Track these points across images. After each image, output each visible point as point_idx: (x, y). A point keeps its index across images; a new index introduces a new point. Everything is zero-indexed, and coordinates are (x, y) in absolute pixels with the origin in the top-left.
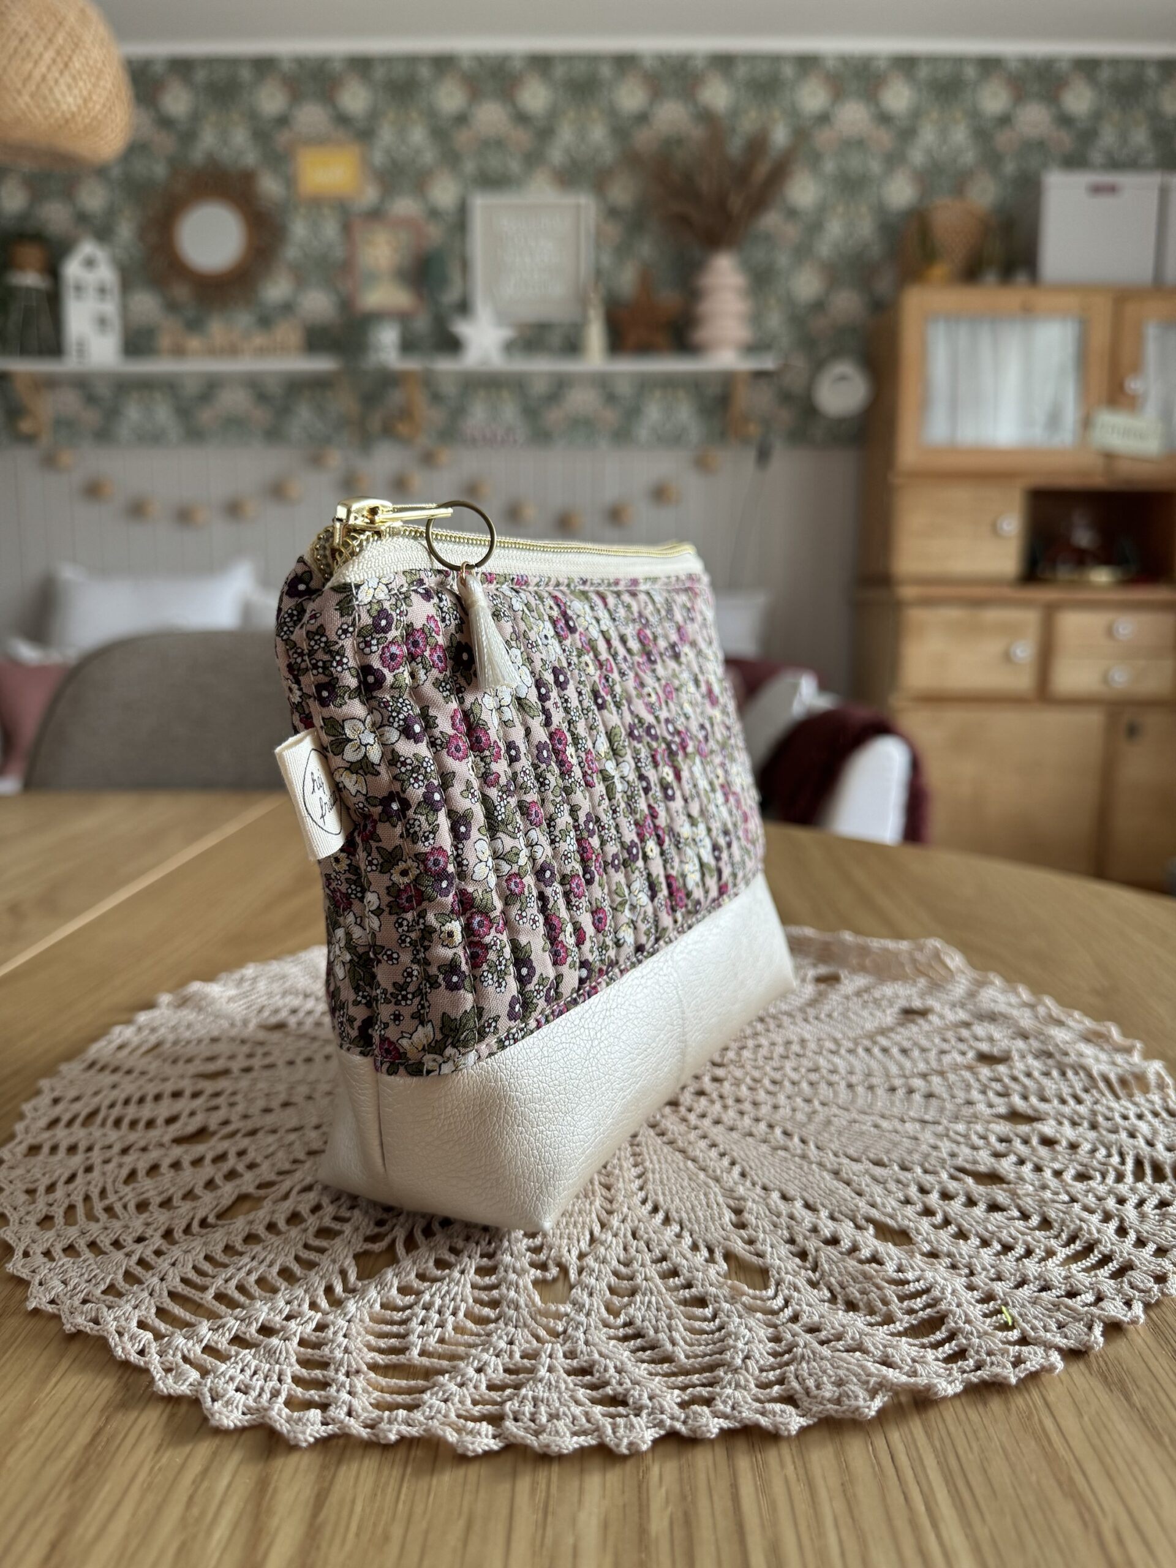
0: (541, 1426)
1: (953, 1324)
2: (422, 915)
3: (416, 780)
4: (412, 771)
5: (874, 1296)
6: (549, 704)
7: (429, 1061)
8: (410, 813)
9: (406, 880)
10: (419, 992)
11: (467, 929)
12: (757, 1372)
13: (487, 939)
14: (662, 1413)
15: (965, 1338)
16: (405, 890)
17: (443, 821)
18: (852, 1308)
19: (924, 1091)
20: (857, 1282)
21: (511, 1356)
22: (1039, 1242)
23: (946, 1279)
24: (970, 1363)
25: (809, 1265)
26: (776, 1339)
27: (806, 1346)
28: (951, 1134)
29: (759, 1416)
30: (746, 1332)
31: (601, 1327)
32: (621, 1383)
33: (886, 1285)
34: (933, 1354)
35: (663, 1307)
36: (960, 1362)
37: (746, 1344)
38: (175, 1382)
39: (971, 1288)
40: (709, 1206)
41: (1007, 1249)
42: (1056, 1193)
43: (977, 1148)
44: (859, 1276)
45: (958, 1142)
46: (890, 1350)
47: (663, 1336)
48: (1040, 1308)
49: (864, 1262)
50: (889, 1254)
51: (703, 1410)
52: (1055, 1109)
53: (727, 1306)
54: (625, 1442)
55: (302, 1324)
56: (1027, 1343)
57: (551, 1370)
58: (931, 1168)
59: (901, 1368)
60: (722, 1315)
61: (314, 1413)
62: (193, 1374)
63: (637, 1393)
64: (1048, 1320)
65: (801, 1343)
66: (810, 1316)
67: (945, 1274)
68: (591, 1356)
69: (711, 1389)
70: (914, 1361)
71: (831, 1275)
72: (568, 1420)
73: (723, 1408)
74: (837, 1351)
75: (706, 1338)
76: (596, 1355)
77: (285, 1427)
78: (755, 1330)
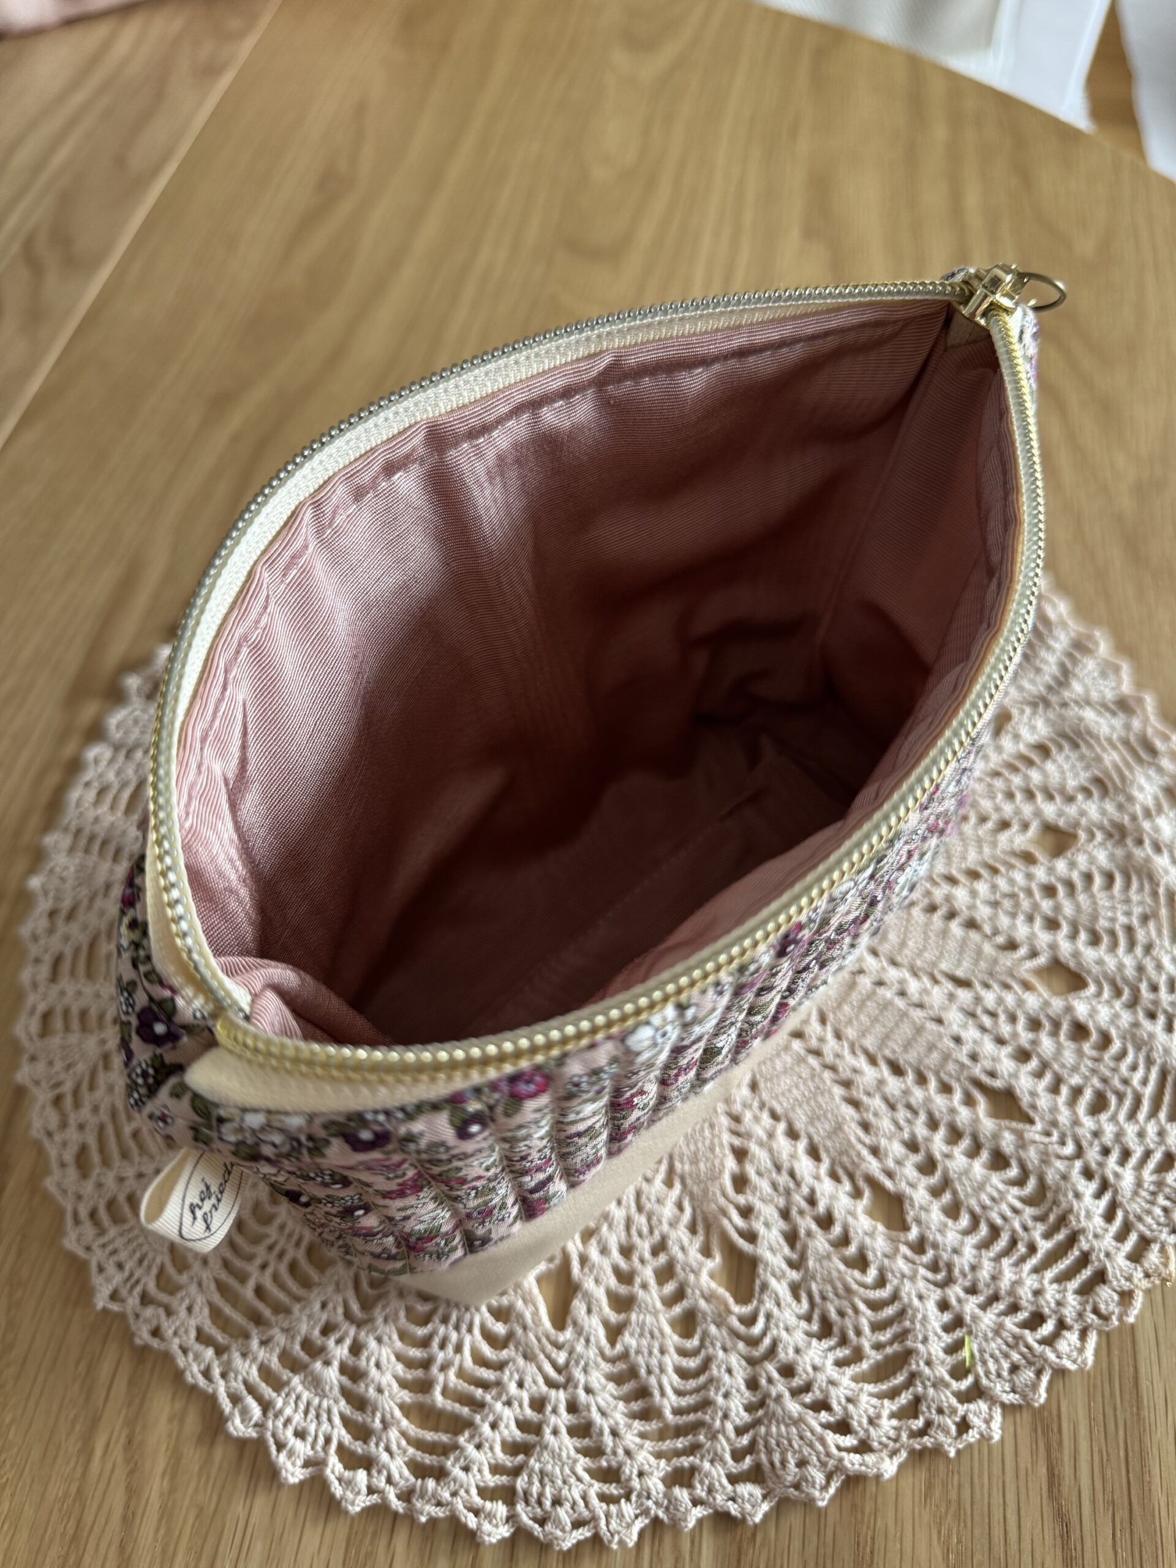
0: (546, 1512)
1: (914, 1367)
5: (849, 1324)
12: (732, 1434)
14: (648, 1498)
15: (923, 1383)
18: (826, 1330)
19: (965, 913)
20: (837, 1295)
21: (521, 1406)
22: (1026, 1229)
23: (921, 1297)
24: (918, 1423)
25: (795, 1256)
26: (752, 1384)
27: (779, 1398)
28: (979, 1011)
29: (730, 1503)
30: (726, 1378)
31: (599, 1359)
32: (614, 1453)
33: (862, 1307)
34: (889, 1406)
35: (656, 1332)
36: (911, 1421)
37: (726, 1395)
38: (243, 1421)
39: (944, 1306)
40: (712, 1149)
41: (995, 1232)
42: (1063, 1143)
43: (1000, 1041)
44: (839, 1285)
45: (983, 1029)
46: (850, 1407)
47: (653, 1381)
48: (1000, 1341)
49: (849, 1263)
50: (874, 1251)
51: (682, 1494)
52: (1100, 962)
53: (713, 1329)
54: (616, 1538)
55: (339, 1341)
56: (977, 1392)
57: (555, 1432)
58: (945, 1078)
59: (856, 1433)
60: (707, 1344)
61: (361, 1476)
62: (256, 1411)
63: (629, 1470)
64: (1002, 1361)
65: (774, 1394)
66: (785, 1348)
67: (921, 1285)
68: (589, 1410)
69: (691, 1458)
70: (871, 1422)
71: (813, 1278)
72: (567, 1505)
73: (700, 1492)
74: (806, 1406)
75: (692, 1384)
76: (594, 1409)
77: (337, 1490)
78: (735, 1373)
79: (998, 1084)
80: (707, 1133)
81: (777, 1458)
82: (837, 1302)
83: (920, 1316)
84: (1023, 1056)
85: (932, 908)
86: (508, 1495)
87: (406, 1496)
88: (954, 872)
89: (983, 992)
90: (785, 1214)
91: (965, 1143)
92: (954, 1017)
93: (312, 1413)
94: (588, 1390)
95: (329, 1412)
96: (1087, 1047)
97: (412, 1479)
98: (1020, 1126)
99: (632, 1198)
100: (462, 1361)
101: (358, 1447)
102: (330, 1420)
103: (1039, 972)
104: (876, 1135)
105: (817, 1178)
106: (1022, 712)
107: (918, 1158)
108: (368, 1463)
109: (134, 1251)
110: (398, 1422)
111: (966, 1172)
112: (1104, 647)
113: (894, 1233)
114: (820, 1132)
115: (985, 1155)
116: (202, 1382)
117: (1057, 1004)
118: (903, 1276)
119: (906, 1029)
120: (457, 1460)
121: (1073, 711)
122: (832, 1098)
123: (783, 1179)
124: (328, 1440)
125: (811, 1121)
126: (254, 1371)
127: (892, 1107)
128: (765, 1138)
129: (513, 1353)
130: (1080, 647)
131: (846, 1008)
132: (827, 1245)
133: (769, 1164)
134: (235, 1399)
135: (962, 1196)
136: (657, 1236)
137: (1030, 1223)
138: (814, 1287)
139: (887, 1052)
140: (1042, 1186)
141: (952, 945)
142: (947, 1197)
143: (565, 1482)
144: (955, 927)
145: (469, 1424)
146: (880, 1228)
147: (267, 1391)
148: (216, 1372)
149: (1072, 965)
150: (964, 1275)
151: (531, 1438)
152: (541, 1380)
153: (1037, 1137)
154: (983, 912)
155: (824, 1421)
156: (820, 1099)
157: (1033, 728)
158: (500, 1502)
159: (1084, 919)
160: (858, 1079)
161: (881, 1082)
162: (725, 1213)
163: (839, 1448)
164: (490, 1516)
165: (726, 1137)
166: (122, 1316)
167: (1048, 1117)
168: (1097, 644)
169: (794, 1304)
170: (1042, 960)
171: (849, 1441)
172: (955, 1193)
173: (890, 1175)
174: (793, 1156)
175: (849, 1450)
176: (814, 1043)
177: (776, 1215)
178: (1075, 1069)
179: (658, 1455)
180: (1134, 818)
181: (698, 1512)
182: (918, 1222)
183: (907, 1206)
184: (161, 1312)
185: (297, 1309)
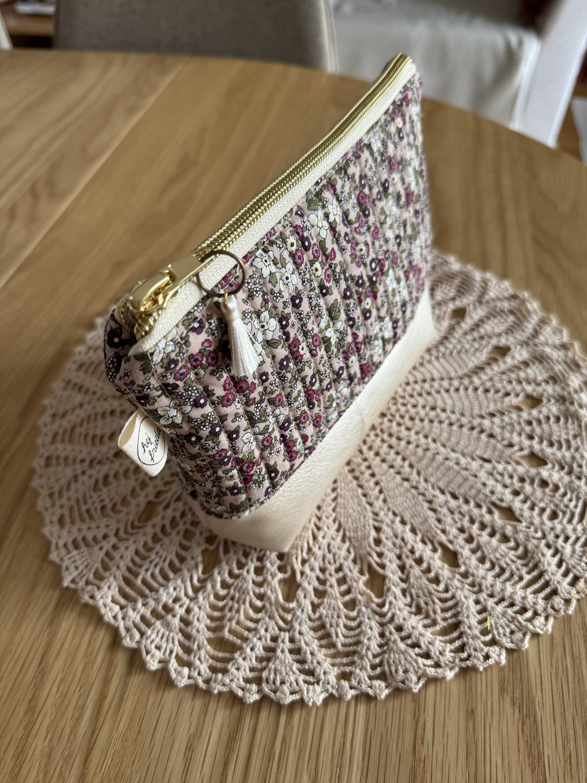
0: (277, 687)
1: (462, 629)
2: (215, 472)
3: (205, 426)
4: (202, 423)
5: (430, 608)
7: (226, 515)
8: (203, 441)
9: (205, 463)
10: (217, 495)
11: (241, 471)
12: (371, 657)
13: (252, 473)
14: (328, 684)
15: (467, 637)
16: (204, 467)
17: (223, 437)
18: (419, 611)
19: (488, 431)
20: (425, 595)
21: (266, 640)
22: (518, 569)
23: (466, 597)
24: (465, 655)
25: (404, 577)
26: (382, 635)
27: (395, 642)
28: (495, 473)
29: (369, 689)
30: (369, 631)
31: (307, 620)
32: (312, 663)
33: (437, 601)
34: (449, 647)
35: (336, 608)
36: (460, 654)
37: (369, 639)
38: (131, 640)
39: (477, 602)
40: (364, 526)
41: (503, 570)
42: (536, 532)
43: (505, 486)
44: (426, 591)
45: (497, 481)
46: (430, 646)
47: (333, 630)
48: (505, 619)
49: (431, 581)
50: (443, 576)
51: (345, 684)
52: (554, 454)
53: (364, 609)
54: (311, 700)
55: (181, 606)
56: (493, 642)
57: (283, 651)
58: (479, 502)
59: (433, 658)
60: (360, 615)
61: (186, 670)
62: (137, 636)
63: (319, 671)
64: (506, 628)
65: (392, 639)
66: (398, 618)
67: (466, 592)
68: (300, 642)
69: (350, 668)
70: (441, 653)
71: (413, 587)
72: (288, 684)
73: (354, 683)
74: (408, 645)
75: (352, 633)
76: (303, 642)
77: (173, 675)
78: (373, 629)
79: (504, 505)
80: (362, 519)
81: (393, 669)
82: (424, 598)
83: (465, 606)
84: (516, 493)
85: (472, 428)
86: (258, 681)
87: (207, 681)
88: (483, 414)
89: (497, 465)
90: (399, 557)
91: (488, 530)
92: (483, 475)
93: (165, 639)
94: (300, 633)
95: (173, 639)
96: (547, 490)
97: (211, 674)
98: (515, 523)
99: (326, 546)
100: (239, 617)
101: (185, 657)
102: (173, 642)
103: (523, 457)
104: (444, 524)
105: (415, 542)
106: (516, 347)
107: (465, 535)
108: (189, 665)
109: (84, 562)
110: (206, 647)
111: (489, 543)
112: (554, 322)
113: (453, 569)
114: (416, 522)
115: (498, 536)
116: (112, 621)
117: (533, 471)
118: (457, 588)
119: (459, 479)
120: (233, 665)
121: (540, 348)
122: (423, 508)
123: (398, 542)
124: (171, 652)
125: (413, 516)
126: (138, 618)
127: (452, 513)
128: (390, 523)
129: (264, 615)
130: (543, 322)
131: (430, 469)
132: (420, 573)
133: (392, 534)
134: (128, 630)
135: (486, 553)
136: (338, 564)
137: (520, 567)
138: (413, 591)
139: (450, 489)
140: (526, 551)
141: (482, 444)
142: (479, 554)
143: (287, 674)
144: (484, 437)
145: (241, 648)
146: (446, 566)
147: (143, 627)
148: (120, 616)
149: (540, 455)
150: (488, 589)
151: (271, 654)
152: (276, 629)
153: (523, 529)
154: (497, 431)
155: (417, 652)
156: (417, 508)
157: (521, 354)
158: (254, 684)
159: (546, 436)
160: (435, 500)
161: (447, 502)
162: (370, 554)
163: (424, 665)
164: (249, 691)
165: (371, 522)
166: (75, 591)
167: (528, 520)
168: (551, 321)
169: (403, 598)
170: (526, 452)
171: (429, 662)
172: (483, 552)
173: (451, 542)
174: (404, 532)
175: (428, 666)
176: (414, 483)
177: (395, 557)
178: (542, 500)
179: (333, 665)
180: (569, 393)
181: (353, 692)
182: (465, 564)
183: (459, 557)
184: (95, 588)
185: (161, 590)
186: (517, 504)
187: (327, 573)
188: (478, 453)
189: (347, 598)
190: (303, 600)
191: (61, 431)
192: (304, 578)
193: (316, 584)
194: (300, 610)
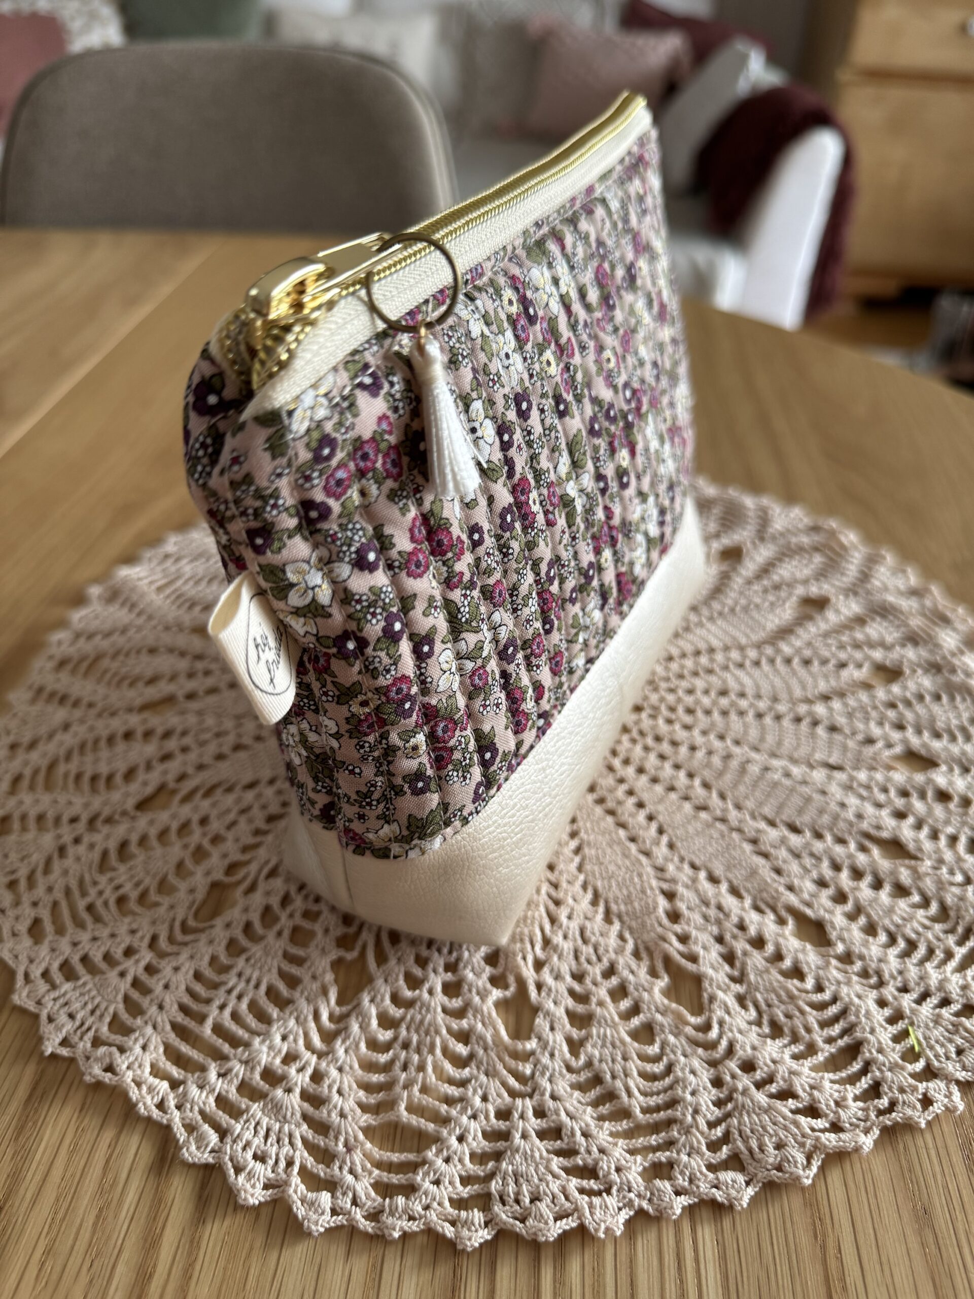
0: (526, 1209)
1: (867, 1055)
2: (385, 736)
3: (374, 615)
4: (369, 606)
5: (798, 1022)
6: (512, 452)
7: (395, 848)
8: (369, 651)
9: (367, 710)
10: (384, 798)
11: (432, 737)
12: (705, 1128)
13: (452, 743)
14: (630, 1191)
15: (879, 1069)
16: (366, 720)
17: (405, 647)
18: (776, 1030)
19: (826, 722)
20: (781, 1002)
21: (487, 1117)
22: (939, 939)
23: (859, 997)
24: (884, 1102)
25: (736, 973)
26: (717, 1083)
27: (745, 1092)
28: (855, 785)
29: (714, 1190)
30: (691, 1077)
31: (564, 1071)
32: (589, 1152)
33: (808, 1009)
34: (851, 1091)
35: (618, 1043)
36: (876, 1101)
37: (693, 1093)
38: (198, 1148)
39: (882, 1003)
40: (643, 892)
41: (912, 945)
42: (952, 872)
43: (879, 806)
44: (783, 993)
45: (862, 798)
46: (816, 1093)
47: (619, 1084)
48: (941, 1029)
49: (786, 974)
50: (808, 963)
51: (665, 1186)
52: (946, 749)
53: (671, 1039)
54: (603, 1226)
55: (301, 1070)
56: (929, 1073)
57: (524, 1136)
58: (840, 834)
59: (826, 1116)
60: (668, 1050)
61: (325, 1198)
62: (213, 1138)
63: (605, 1165)
64: (949, 1045)
65: (740, 1088)
66: (743, 1047)
67: (858, 988)
68: (558, 1114)
69: (668, 1153)
70: (837, 1104)
71: (757, 989)
72: (548, 1200)
73: (682, 1182)
74: (772, 1096)
75: (658, 1085)
76: (563, 1114)
77: (300, 1211)
78: (699, 1073)
79: (885, 835)
80: (636, 880)
81: (754, 1144)
82: (783, 1007)
83: (863, 1012)
84: (900, 815)
85: (798, 720)
86: (484, 1201)
87: (374, 1216)
88: (810, 696)
89: (855, 773)
90: (720, 940)
91: (868, 879)
92: (835, 790)
93: (273, 1138)
94: (554, 1097)
95: (291, 1136)
96: (952, 806)
97: (379, 1199)
98: (913, 862)
99: (577, 933)
100: (424, 1079)
101: (320, 1170)
102: (291, 1143)
103: (897, 758)
104: (789, 876)
105: (743, 909)
106: (838, 599)
107: (831, 891)
108: (331, 1185)
109: (86, 1004)
110: (362, 1145)
111: (876, 900)
112: (890, 558)
113: (823, 949)
114: (738, 877)
115: (887, 888)
116: (156, 1114)
117: (919, 778)
118: (839, 983)
119: (796, 801)
120: (427, 1174)
121: (877, 597)
122: (744, 852)
123: (712, 912)
124: (290, 1163)
125: (729, 868)
126: (212, 1100)
127: (797, 856)
128: (690, 883)
129: (475, 1072)
130: (872, 561)
131: (742, 788)
132: (763, 962)
133: (697, 901)
134: (190, 1128)
135: (875, 918)
136: (605, 963)
137: (942, 935)
138: (759, 997)
139: (784, 817)
140: (944, 909)
141: (820, 743)
142: (862, 920)
143: (540, 1180)
144: (821, 731)
145: (437, 1139)
146: (809, 947)
147: (224, 1119)
148: (172, 1103)
149: (923, 752)
150: (895, 978)
151: (501, 1145)
152: (506, 1095)
153: (930, 871)
154: (841, 721)
155: (793, 1107)
156: (733, 852)
157: (849, 608)
158: (476, 1210)
159: (924, 722)
160: (763, 838)
161: (783, 840)
162: (664, 940)
163: (813, 1130)
164: (467, 1224)
165: (654, 883)
166: (72, 1060)
167: (934, 856)
168: (884, 558)
169: (743, 1012)
170: (898, 749)
171: (820, 1123)
172: (868, 916)
173: (809, 905)
174: (718, 894)
175: (823, 1131)
176: (718, 813)
177: (712, 940)
178: (947, 822)
179: (632, 1152)
180: (944, 658)
181: (681, 1202)
182: (843, 940)
183: (828, 928)
184: (114, 1050)
185: (257, 1041)
186: (906, 832)
187: (588, 981)
188: (818, 756)
189: (636, 1021)
190: (550, 1035)
191: (28, 772)
192: (543, 994)
193: (570, 1002)
194: (547, 1054)
